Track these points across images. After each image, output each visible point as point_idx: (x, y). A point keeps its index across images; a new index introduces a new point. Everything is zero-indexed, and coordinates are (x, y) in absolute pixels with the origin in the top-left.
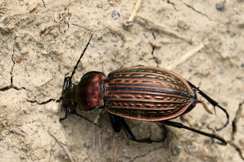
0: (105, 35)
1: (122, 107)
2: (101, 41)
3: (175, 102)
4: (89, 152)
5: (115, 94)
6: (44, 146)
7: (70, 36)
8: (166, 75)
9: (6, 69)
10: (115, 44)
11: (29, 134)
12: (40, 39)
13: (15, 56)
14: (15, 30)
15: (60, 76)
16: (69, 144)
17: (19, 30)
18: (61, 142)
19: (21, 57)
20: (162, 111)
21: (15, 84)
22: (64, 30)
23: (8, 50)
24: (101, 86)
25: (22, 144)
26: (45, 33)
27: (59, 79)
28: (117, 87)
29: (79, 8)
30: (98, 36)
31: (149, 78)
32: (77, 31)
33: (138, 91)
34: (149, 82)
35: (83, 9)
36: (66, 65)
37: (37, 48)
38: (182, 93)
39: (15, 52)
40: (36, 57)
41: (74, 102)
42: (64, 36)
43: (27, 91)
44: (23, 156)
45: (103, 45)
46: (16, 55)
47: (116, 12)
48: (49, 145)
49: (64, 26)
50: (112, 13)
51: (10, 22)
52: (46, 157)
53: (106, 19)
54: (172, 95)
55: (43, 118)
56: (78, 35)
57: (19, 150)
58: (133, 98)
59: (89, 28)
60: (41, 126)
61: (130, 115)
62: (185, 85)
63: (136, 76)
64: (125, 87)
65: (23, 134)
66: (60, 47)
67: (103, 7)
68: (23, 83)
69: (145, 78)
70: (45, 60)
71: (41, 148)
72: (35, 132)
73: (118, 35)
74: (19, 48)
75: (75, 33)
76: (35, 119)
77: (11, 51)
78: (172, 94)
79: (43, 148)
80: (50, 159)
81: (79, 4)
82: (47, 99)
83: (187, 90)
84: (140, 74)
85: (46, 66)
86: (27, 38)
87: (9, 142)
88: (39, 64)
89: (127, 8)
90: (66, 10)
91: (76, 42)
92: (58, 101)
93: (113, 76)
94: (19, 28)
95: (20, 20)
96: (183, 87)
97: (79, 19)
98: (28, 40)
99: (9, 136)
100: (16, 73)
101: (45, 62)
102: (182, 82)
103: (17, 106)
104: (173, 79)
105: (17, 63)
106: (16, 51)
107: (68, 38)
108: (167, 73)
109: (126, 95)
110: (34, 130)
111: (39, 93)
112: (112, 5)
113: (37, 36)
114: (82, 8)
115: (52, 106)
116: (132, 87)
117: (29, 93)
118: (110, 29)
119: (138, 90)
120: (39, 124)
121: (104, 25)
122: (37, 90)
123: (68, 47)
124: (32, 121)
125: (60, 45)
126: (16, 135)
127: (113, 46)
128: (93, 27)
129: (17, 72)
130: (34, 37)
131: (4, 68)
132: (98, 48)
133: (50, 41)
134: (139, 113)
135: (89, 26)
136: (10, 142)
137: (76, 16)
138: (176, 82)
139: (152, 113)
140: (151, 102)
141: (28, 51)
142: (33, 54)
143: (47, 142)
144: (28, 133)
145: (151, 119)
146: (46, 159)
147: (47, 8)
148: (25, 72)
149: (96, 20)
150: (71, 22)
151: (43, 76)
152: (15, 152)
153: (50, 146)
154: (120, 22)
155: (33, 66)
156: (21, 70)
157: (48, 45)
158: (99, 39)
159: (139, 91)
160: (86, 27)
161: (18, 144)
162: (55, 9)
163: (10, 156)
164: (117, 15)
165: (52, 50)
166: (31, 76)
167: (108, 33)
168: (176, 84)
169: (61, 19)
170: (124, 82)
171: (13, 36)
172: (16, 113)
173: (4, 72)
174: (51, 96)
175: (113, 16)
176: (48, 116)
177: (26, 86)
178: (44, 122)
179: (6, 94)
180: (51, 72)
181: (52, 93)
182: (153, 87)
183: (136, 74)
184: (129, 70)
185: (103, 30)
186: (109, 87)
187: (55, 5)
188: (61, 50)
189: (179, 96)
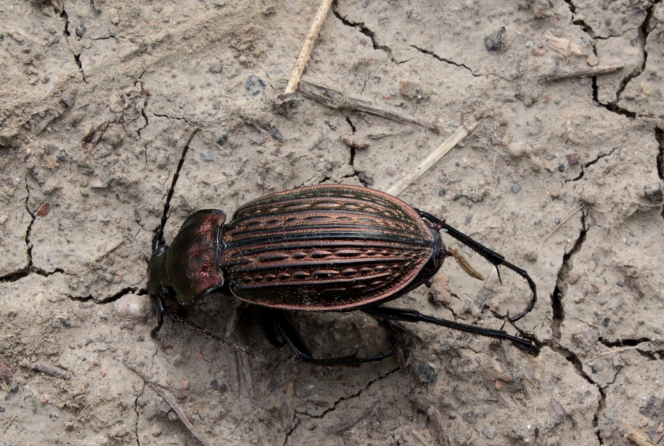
0: (232, 131)
1: (264, 285)
2: (225, 145)
3: (387, 259)
4: (226, 398)
5: (247, 255)
6: (115, 396)
7: (151, 142)
8: (364, 198)
9: (14, 231)
10: (260, 148)
11: (80, 372)
12: (84, 156)
13: (31, 200)
14: (24, 140)
15: (140, 234)
16: (177, 385)
17: (31, 140)
18: (156, 384)
19: (45, 202)
20: (357, 283)
21: (37, 263)
22: (137, 129)
23: (12, 187)
24: (215, 239)
25: (64, 397)
26: (93, 141)
27: (139, 243)
28: (250, 238)
29: (167, 78)
30: (217, 135)
31: (323, 209)
32: (168, 129)
33: (296, 243)
34: (323, 217)
35: (177, 79)
36: (151, 207)
37: (79, 177)
38: (404, 237)
39: (31, 191)
40: (79, 198)
41: (166, 288)
42: (139, 143)
43: (67, 277)
44: (71, 424)
45: (233, 154)
46: (35, 199)
47: (254, 79)
48: (130, 393)
49: (134, 120)
50: (247, 83)
51: (6, 123)
52: (125, 420)
53: (233, 96)
54: (379, 244)
55: (111, 333)
56: (170, 136)
57: (59, 411)
58: (287, 259)
59: (194, 119)
60: (107, 351)
61: (285, 302)
62: (410, 218)
63: (292, 208)
64: (268, 236)
65: (64, 372)
66: (132, 169)
67: (224, 71)
68: (57, 260)
69: (313, 209)
70: (102, 202)
71: (109, 401)
72: (92, 366)
73: (265, 128)
74: (36, 180)
75: (164, 133)
76: (92, 336)
77: (20, 191)
78: (376, 240)
79: (113, 400)
80: (137, 424)
81: (167, 70)
82: (115, 289)
83: (416, 228)
84: (302, 204)
85: (105, 215)
86: (54, 157)
87: (33, 394)
88: (88, 213)
89: (281, 67)
90: (137, 84)
91: (168, 153)
92: (142, 292)
93: (242, 215)
94: (32, 136)
95: (30, 117)
96: (407, 222)
97: (169, 101)
98: (57, 161)
99: (33, 381)
100: (39, 239)
101: (103, 207)
102: (403, 212)
103: (44, 311)
104: (381, 206)
105: (39, 217)
106: (32, 189)
107: (147, 146)
108: (368, 194)
109: (270, 255)
110: (89, 363)
111: (95, 278)
112: (244, 64)
113: (76, 150)
114: (174, 76)
115: (128, 303)
116: (283, 235)
117: (71, 279)
118: (242, 117)
119: (296, 238)
120: (102, 346)
121: (227, 109)
122: (89, 270)
123: (152, 167)
124: (85, 341)
125: (131, 163)
126: (47, 377)
127: (257, 154)
128: (204, 116)
129: (40, 237)
130: (69, 152)
131: (7, 229)
132: (220, 162)
133: (105, 157)
134: (305, 293)
135: (193, 115)
136: (35, 394)
137: (161, 95)
138: (387, 214)
139: (334, 289)
140: (329, 264)
141: (60, 186)
142: (71, 192)
143: (125, 387)
144: (75, 370)
145: (336, 305)
146: (124, 426)
147: (91, 83)
148: (59, 235)
149: (210, 100)
150: (150, 111)
151: (102, 239)
152: (51, 416)
153: (131, 395)
154: (264, 99)
155: (74, 218)
156: (51, 230)
157: (102, 167)
158: (220, 142)
159: (300, 242)
160: (186, 116)
161: (54, 396)
162: (112, 84)
163: (42, 426)
164: (258, 83)
165: (112, 177)
166: (73, 242)
167: (239, 126)
168: (388, 217)
169: (126, 105)
170: (265, 226)
171: (19, 156)
172: (40, 327)
173: (9, 237)
174: (125, 282)
175: (248, 89)
176: (122, 329)
177: (65, 265)
178: (111, 342)
179: (16, 286)
180: (118, 227)
181: (126, 274)
182: (330, 230)
183: (294, 205)
184: (280, 198)
185: (226, 120)
186: (233, 241)
187: (110, 75)
188: (134, 175)
189: (397, 244)
